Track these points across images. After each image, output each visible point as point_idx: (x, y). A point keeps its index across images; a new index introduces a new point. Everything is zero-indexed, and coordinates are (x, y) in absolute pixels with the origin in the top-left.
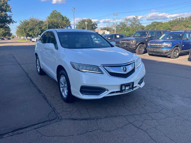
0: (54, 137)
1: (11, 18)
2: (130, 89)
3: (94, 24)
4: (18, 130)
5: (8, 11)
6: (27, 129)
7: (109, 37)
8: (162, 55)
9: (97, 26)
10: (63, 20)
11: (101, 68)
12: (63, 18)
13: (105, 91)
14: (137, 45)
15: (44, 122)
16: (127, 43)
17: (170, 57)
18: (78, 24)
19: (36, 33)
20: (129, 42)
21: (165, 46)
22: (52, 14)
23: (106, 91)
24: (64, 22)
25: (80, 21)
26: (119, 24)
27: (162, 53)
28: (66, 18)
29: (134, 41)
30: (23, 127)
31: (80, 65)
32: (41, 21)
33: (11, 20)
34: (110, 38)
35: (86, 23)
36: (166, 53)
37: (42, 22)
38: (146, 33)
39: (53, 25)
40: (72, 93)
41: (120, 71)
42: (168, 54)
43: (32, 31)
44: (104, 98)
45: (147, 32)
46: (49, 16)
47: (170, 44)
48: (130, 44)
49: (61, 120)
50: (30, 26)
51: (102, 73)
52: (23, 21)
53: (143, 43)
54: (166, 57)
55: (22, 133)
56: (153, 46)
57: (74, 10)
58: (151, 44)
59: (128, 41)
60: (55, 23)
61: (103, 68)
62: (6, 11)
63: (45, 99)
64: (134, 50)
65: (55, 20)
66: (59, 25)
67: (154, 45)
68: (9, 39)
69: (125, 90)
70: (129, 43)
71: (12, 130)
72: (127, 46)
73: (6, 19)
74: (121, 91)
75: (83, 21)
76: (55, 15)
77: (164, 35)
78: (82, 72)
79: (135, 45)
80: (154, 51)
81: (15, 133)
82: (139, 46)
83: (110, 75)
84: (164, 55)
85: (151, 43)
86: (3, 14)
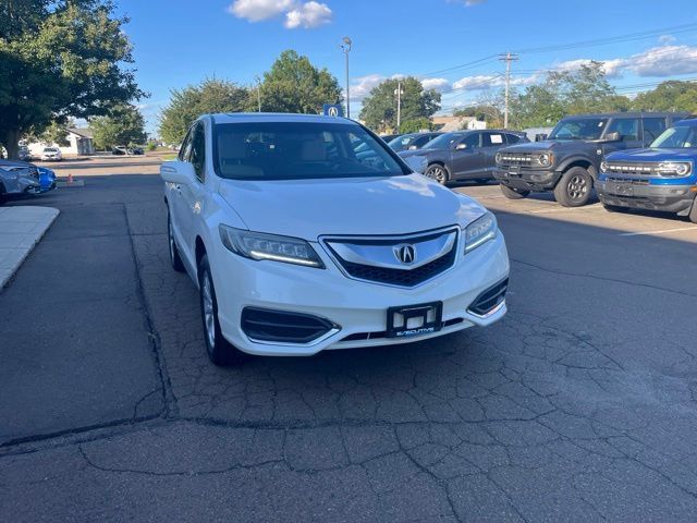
0: (120, 472)
1: (133, 82)
2: (426, 325)
3: (427, 96)
4: (25, 440)
5: (120, 58)
6: (54, 442)
7: (462, 143)
8: (656, 208)
9: (439, 101)
10: (317, 84)
11: (316, 247)
12: (316, 76)
13: (329, 330)
14: (560, 169)
15: (114, 424)
16: (520, 162)
17: (686, 219)
18: (371, 97)
20: (529, 159)
21: (663, 174)
22: (279, 64)
23: (334, 331)
24: (319, 91)
25: (377, 86)
26: (525, 94)
27: (654, 199)
28: (328, 78)
29: (546, 157)
30: (44, 433)
31: (244, 233)
32: (240, 91)
33: (132, 88)
34: (463, 146)
35: (398, 92)
36: (671, 200)
37: (243, 94)
38: (601, 124)
39: (278, 100)
40: (223, 333)
41: (389, 260)
42: (680, 204)
44: (325, 354)
45: (605, 121)
46: (270, 70)
47: (686, 168)
48: (533, 165)
49: (173, 419)
51: (322, 266)
52: (181, 93)
53: (585, 165)
54: (672, 216)
55: (33, 451)
56: (621, 175)
57: (347, 47)
58: (613, 168)
59: (525, 155)
60: (286, 96)
61: (326, 248)
62: (112, 58)
63: (155, 350)
64: (547, 189)
65: (288, 85)
66: (301, 102)
67: (624, 172)
68: (138, 152)
69: (404, 328)
70: (529, 163)
71: (8, 440)
72: (520, 176)
73: (115, 84)
74: (390, 332)
75: (390, 86)
76: (290, 66)
77: (669, 132)
78: (251, 258)
79: (552, 170)
80: (624, 193)
81: (14, 448)
82: (565, 176)
83: (350, 272)
84: (663, 209)
85: (612, 161)
86: (104, 66)
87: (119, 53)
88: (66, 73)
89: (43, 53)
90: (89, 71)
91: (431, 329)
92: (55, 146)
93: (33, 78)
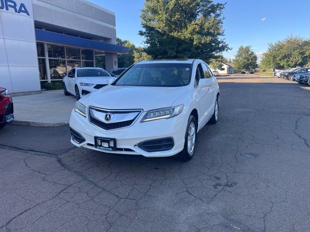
2: (109, 147)
19: (292, 62)
32: (306, 42)
43: (286, 60)
50: (284, 52)
52: (274, 44)
61: (89, 110)
69: (101, 146)
74: (95, 145)
83: (91, 120)
86: (209, 39)
87: (216, 33)
88: (195, 43)
89: (188, 36)
90: (203, 42)
91: (111, 149)
92: (217, 70)
93: (184, 46)
